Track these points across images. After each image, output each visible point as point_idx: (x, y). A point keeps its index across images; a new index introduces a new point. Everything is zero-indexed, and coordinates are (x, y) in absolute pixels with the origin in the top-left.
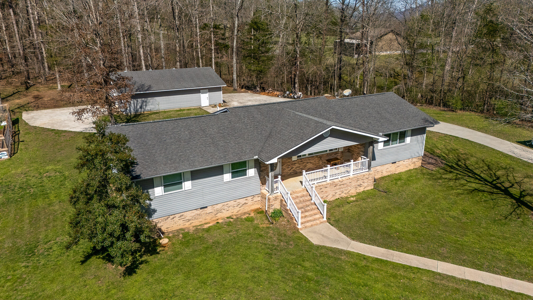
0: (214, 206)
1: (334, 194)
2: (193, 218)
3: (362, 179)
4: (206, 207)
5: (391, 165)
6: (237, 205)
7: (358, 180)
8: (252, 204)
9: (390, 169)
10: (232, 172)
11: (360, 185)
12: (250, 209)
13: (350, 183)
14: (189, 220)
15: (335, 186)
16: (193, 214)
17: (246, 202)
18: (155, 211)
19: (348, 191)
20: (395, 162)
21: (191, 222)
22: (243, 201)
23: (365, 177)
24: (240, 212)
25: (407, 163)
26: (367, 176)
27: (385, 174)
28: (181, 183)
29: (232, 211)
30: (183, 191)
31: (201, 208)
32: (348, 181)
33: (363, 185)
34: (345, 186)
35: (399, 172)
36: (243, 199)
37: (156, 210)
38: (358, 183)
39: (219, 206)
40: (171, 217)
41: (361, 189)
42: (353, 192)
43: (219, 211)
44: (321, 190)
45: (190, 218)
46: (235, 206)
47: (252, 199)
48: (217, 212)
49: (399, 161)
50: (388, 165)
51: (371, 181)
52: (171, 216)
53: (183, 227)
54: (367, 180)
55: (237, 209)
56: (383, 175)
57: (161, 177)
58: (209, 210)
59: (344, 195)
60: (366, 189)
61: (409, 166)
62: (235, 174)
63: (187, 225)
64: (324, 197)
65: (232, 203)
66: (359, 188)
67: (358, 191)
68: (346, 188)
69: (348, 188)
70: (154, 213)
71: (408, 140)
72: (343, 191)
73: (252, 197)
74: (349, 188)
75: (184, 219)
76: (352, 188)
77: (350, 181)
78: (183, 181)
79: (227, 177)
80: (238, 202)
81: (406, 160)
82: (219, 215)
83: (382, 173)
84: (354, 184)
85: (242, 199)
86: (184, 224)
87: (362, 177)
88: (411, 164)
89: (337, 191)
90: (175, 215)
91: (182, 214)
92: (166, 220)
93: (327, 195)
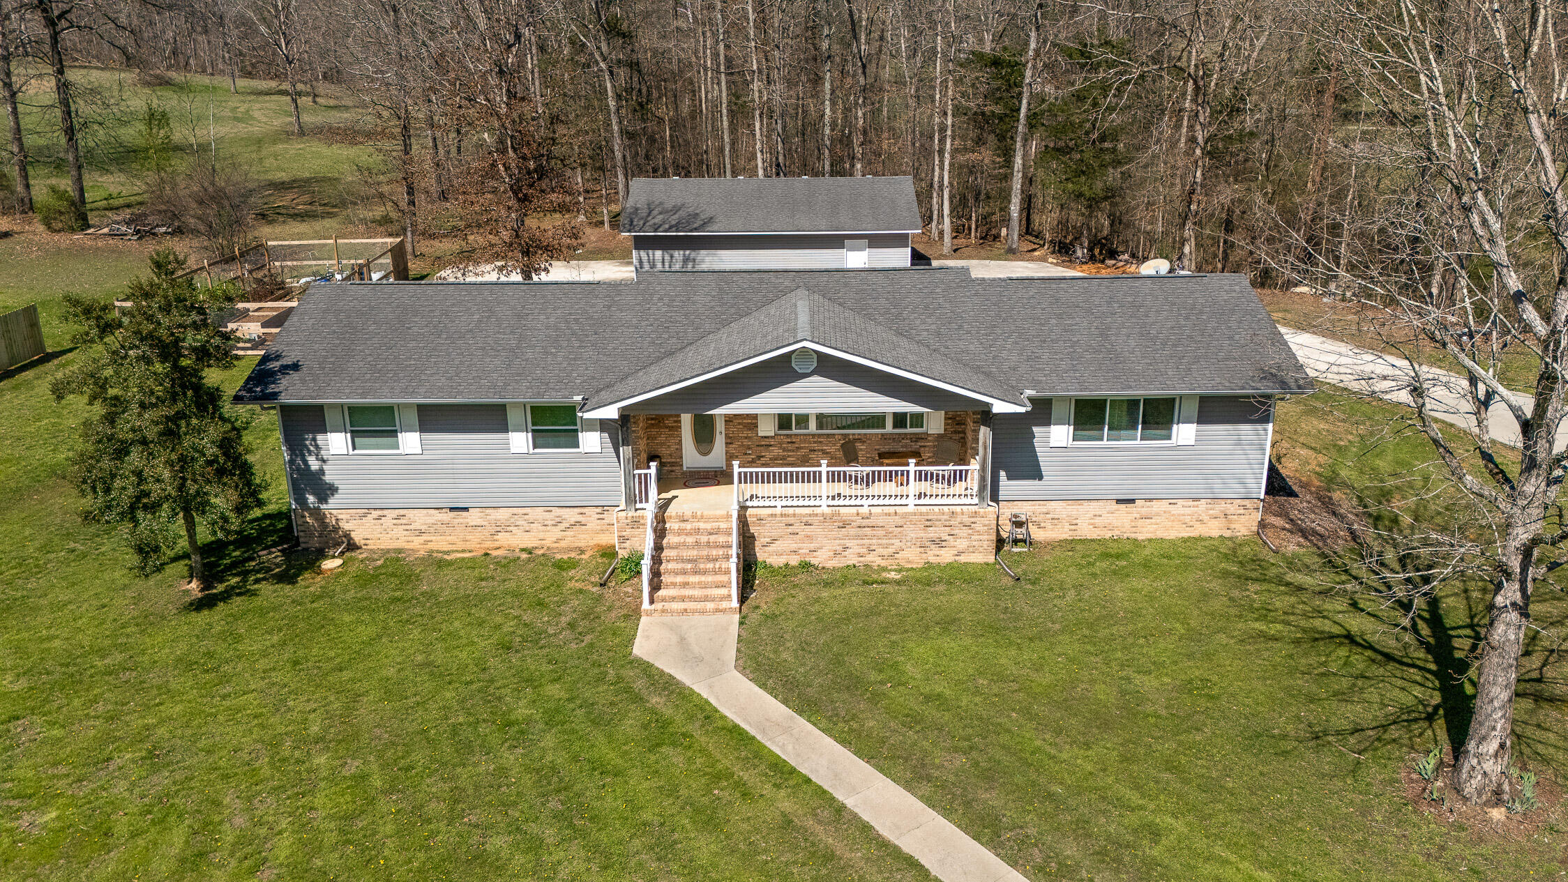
0: (488, 511)
1: (839, 548)
2: (432, 530)
3: (947, 523)
4: (466, 509)
5: (1115, 506)
6: (553, 522)
7: (928, 523)
8: (599, 527)
9: (1107, 519)
10: (533, 431)
11: (939, 543)
12: (595, 542)
13: (899, 529)
14: (421, 533)
15: (841, 524)
16: (431, 520)
17: (580, 518)
18: (333, 489)
19: (891, 550)
20: (1132, 501)
21: (425, 537)
22: (571, 515)
23: (959, 520)
24: (563, 544)
25: (1188, 511)
26: (967, 520)
27: (1086, 531)
28: (393, 433)
29: (541, 537)
30: (401, 455)
31: (452, 509)
32: (890, 519)
33: (952, 544)
34: (881, 532)
35: (1149, 536)
36: (572, 509)
37: (337, 489)
38: (933, 533)
39: (503, 514)
40: (375, 514)
41: (946, 556)
42: (913, 557)
43: (500, 528)
44: (791, 529)
45: (423, 528)
46: (550, 523)
47: (601, 516)
48: (498, 529)
49: (1151, 500)
50: (1101, 503)
51: (986, 537)
52: (373, 512)
53: (407, 546)
54: (966, 531)
55: (555, 533)
56: (1078, 533)
57: (342, 405)
58: (473, 517)
59: (874, 560)
60: (963, 559)
61: (1197, 525)
62: (542, 438)
63: (416, 543)
64: (801, 551)
65: (538, 513)
66: (935, 550)
67: (932, 559)
68: (884, 541)
69: (893, 541)
70: (333, 495)
71: (1185, 433)
72: (873, 548)
73: (599, 510)
74: (896, 542)
75: (408, 527)
76: (909, 544)
77: (899, 521)
78: (399, 430)
79: (520, 441)
80: (557, 514)
81: (1180, 502)
82: (504, 539)
83: (1073, 527)
84: (913, 532)
85: (568, 509)
86: (410, 539)
87: (946, 517)
88: (1206, 518)
89: (848, 543)
90: (385, 512)
91: (402, 512)
92: (361, 517)
93: (812, 546)
